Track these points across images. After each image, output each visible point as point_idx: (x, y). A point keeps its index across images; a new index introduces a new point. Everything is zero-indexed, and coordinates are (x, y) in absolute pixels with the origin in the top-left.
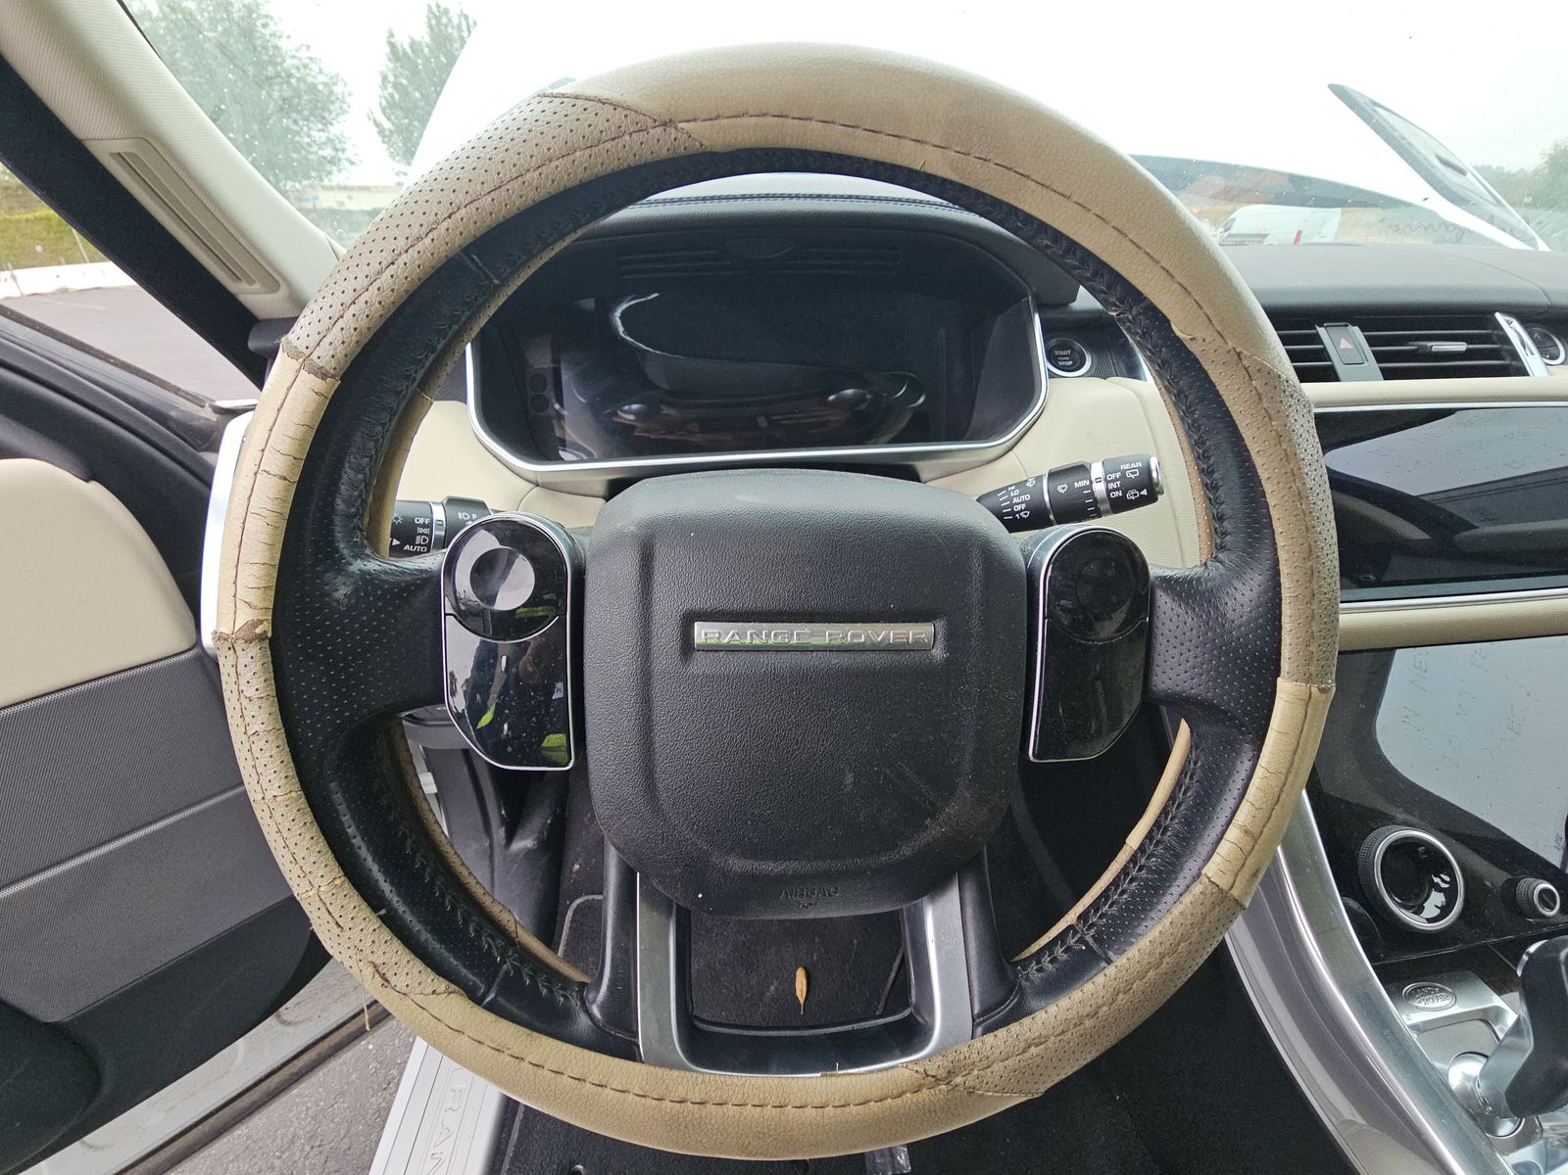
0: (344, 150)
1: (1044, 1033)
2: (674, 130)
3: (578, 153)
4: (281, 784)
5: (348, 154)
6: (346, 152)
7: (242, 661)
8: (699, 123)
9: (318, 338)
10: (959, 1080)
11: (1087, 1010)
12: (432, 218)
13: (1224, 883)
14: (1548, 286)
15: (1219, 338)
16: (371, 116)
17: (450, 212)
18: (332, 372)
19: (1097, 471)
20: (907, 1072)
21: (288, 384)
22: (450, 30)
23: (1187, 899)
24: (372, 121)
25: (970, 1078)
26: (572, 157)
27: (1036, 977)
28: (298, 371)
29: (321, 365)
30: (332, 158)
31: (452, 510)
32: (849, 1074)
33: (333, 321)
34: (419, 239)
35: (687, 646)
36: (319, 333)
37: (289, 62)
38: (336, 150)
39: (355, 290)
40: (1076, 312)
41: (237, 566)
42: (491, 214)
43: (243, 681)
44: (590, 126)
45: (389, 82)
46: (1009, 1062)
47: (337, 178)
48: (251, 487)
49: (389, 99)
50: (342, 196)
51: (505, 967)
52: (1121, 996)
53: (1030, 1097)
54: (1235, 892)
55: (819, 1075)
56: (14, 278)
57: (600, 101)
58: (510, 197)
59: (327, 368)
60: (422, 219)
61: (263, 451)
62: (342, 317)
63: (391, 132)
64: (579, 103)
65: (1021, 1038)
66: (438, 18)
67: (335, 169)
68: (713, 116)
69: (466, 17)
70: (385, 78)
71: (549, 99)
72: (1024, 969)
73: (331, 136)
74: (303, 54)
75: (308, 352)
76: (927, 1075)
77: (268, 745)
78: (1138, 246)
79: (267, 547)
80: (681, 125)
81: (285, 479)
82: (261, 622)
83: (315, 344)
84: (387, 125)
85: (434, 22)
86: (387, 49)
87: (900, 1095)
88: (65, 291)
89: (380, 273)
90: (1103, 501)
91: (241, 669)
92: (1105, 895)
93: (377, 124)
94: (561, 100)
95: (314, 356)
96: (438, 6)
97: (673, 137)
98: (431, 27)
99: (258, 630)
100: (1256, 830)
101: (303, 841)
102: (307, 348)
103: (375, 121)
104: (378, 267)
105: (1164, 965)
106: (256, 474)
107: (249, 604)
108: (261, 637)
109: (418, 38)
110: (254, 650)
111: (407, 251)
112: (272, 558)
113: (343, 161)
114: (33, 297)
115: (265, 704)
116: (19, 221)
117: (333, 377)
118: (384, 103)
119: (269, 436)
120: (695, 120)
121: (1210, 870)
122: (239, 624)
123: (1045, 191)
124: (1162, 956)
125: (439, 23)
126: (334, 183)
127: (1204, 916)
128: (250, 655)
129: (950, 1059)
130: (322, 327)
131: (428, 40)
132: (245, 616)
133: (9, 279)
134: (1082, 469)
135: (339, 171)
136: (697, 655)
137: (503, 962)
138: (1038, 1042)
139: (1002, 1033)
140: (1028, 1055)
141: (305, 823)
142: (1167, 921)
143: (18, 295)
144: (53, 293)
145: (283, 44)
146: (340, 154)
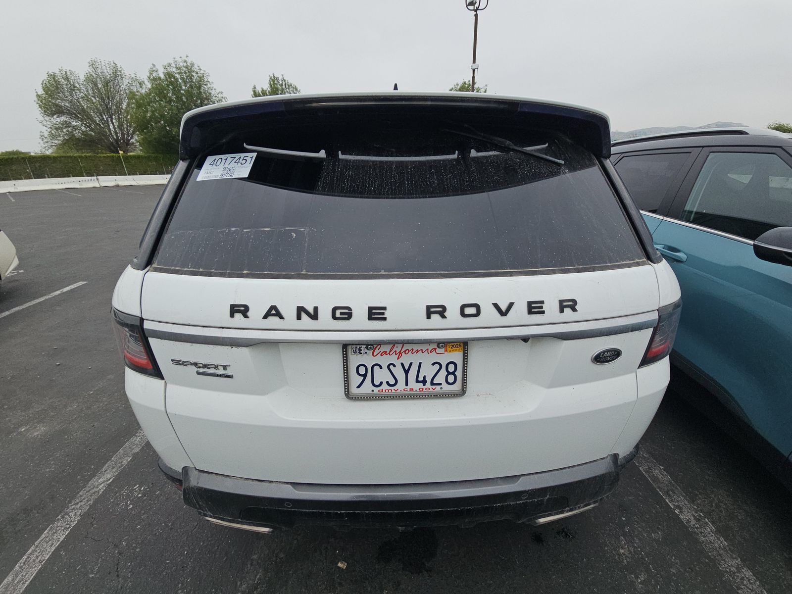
22: (278, 86)
37: (214, 98)
56: (98, 179)
66: (274, 82)
69: (285, 81)
74: (220, 95)
85: (272, 83)
86: (252, 93)
88: (118, 186)
96: (274, 77)
98: (271, 85)
109: (265, 89)
114: (106, 188)
116: (100, 157)
125: (274, 83)
131: (269, 89)
133: (95, 179)
143: (99, 186)
144: (113, 186)
145: (213, 92)
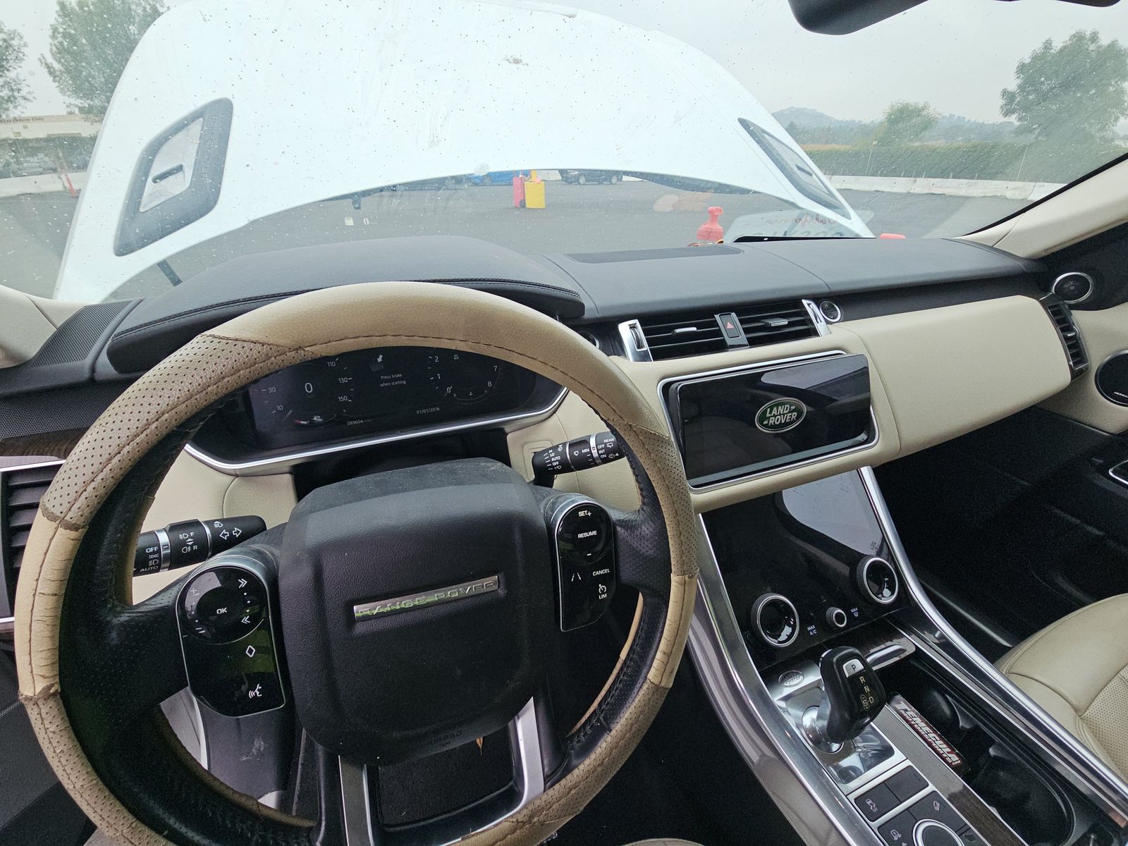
0: (19, 90)
1: (578, 780)
2: (302, 352)
3: (241, 372)
4: (85, 777)
5: (23, 93)
6: (22, 92)
7: (44, 712)
8: (318, 346)
9: (69, 505)
10: (536, 819)
11: (599, 762)
12: (145, 422)
13: (656, 682)
15: (620, 419)
16: (43, 61)
17: (157, 417)
18: (82, 524)
19: (593, 442)
20: (508, 824)
21: (51, 537)
23: (641, 692)
24: (44, 65)
25: (541, 816)
26: (238, 374)
27: (577, 745)
28: (57, 528)
29: (73, 522)
30: (9, 98)
31: (174, 534)
32: (477, 833)
33: (79, 494)
34: (137, 435)
35: (351, 620)
36: (69, 503)
38: (12, 90)
39: (93, 473)
40: (585, 320)
41: (30, 654)
42: (186, 413)
43: (46, 722)
44: (247, 356)
45: (59, 33)
46: (561, 802)
47: (14, 113)
48: (32, 604)
49: (59, 47)
50: (18, 127)
51: (255, 838)
52: (614, 751)
53: (575, 815)
54: (663, 684)
55: (460, 839)
57: (252, 342)
58: (199, 403)
59: (78, 523)
60: (137, 424)
61: (37, 580)
62: (85, 490)
63: (62, 73)
64: (239, 343)
65: (567, 787)
67: (11, 106)
68: (327, 341)
70: (55, 30)
71: (218, 340)
72: (571, 742)
73: (8, 80)
75: (63, 515)
76: (518, 822)
77: (71, 757)
78: (574, 379)
79: (48, 639)
80: (307, 349)
81: (56, 595)
82: (52, 685)
83: (66, 509)
84: (57, 66)
87: (504, 838)
89: (110, 459)
90: (597, 458)
91: (43, 715)
92: (609, 691)
93: (49, 67)
94: (227, 341)
95: (68, 518)
97: (303, 355)
99: (52, 691)
100: (668, 652)
101: (106, 807)
102: (61, 513)
103: (46, 64)
104: (107, 456)
105: (633, 729)
106: (34, 595)
107: (43, 676)
108: (54, 694)
110: (51, 703)
111: (129, 444)
112: (54, 644)
113: (19, 99)
115: (64, 733)
117: (83, 527)
118: (54, 49)
119: (41, 570)
120: (315, 345)
121: (650, 676)
122: (39, 689)
123: (523, 357)
124: (632, 725)
126: (12, 116)
127: (649, 699)
128: (49, 706)
129: (530, 809)
130: (71, 498)
132: (40, 686)
134: (584, 442)
135: (15, 107)
136: (358, 625)
137: (253, 835)
138: (574, 787)
139: (557, 786)
140: (570, 795)
141: (105, 797)
142: (633, 706)
146: (16, 94)
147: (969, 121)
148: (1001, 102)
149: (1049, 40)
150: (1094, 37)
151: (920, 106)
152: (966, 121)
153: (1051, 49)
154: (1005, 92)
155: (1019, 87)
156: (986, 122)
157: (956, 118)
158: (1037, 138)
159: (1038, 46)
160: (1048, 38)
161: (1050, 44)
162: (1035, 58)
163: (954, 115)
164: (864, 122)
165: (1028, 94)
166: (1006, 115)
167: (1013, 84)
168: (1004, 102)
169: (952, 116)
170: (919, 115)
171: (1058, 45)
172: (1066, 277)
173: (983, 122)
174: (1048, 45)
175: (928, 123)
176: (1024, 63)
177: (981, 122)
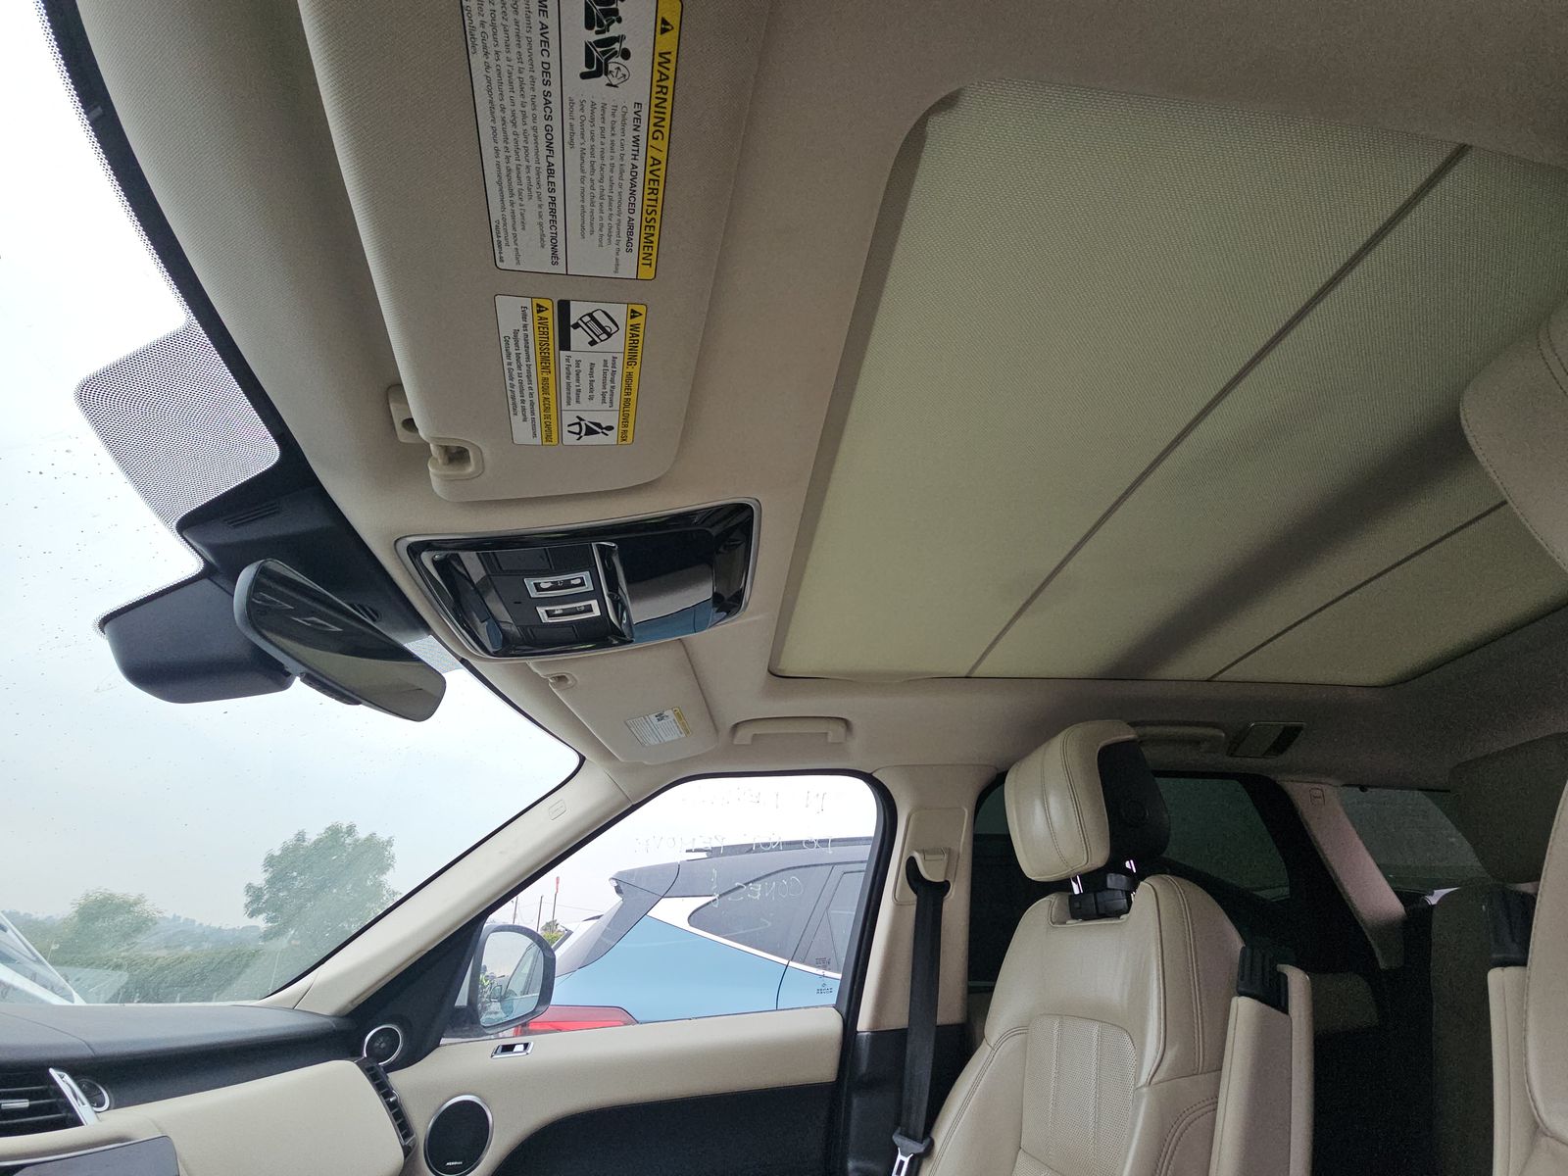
14: (92, 1039)
147: (201, 924)
148: (246, 899)
149: (303, 831)
150: (351, 830)
151: (132, 900)
152: (197, 924)
153: (304, 841)
154: (249, 887)
155: (268, 881)
156: (223, 928)
157: (181, 921)
158: (289, 942)
159: (289, 837)
160: (301, 829)
161: (303, 836)
162: (286, 850)
163: (179, 917)
164: (34, 917)
165: (279, 890)
166: (252, 915)
167: (260, 878)
168: (249, 899)
169: (176, 918)
170: (129, 912)
171: (312, 836)
172: (381, 1030)
173: (220, 928)
174: (301, 837)
175: (142, 924)
176: (272, 856)
177: (217, 927)
